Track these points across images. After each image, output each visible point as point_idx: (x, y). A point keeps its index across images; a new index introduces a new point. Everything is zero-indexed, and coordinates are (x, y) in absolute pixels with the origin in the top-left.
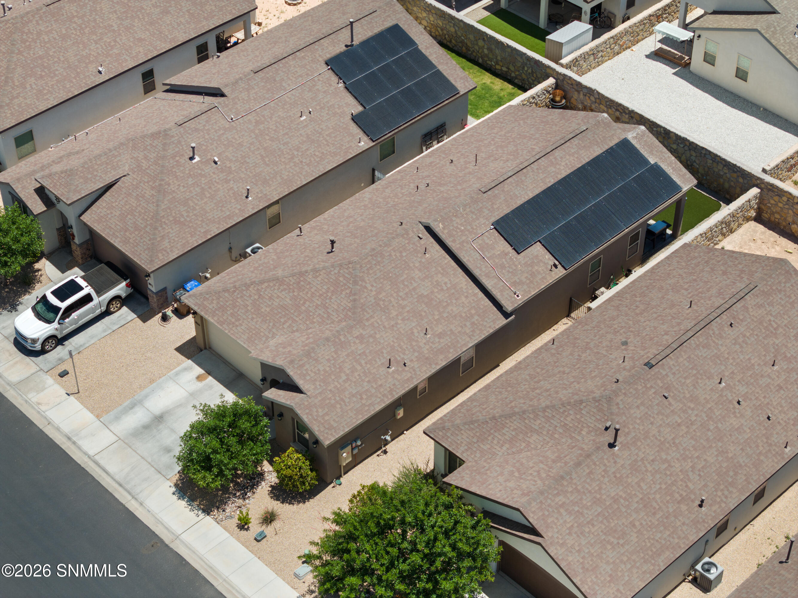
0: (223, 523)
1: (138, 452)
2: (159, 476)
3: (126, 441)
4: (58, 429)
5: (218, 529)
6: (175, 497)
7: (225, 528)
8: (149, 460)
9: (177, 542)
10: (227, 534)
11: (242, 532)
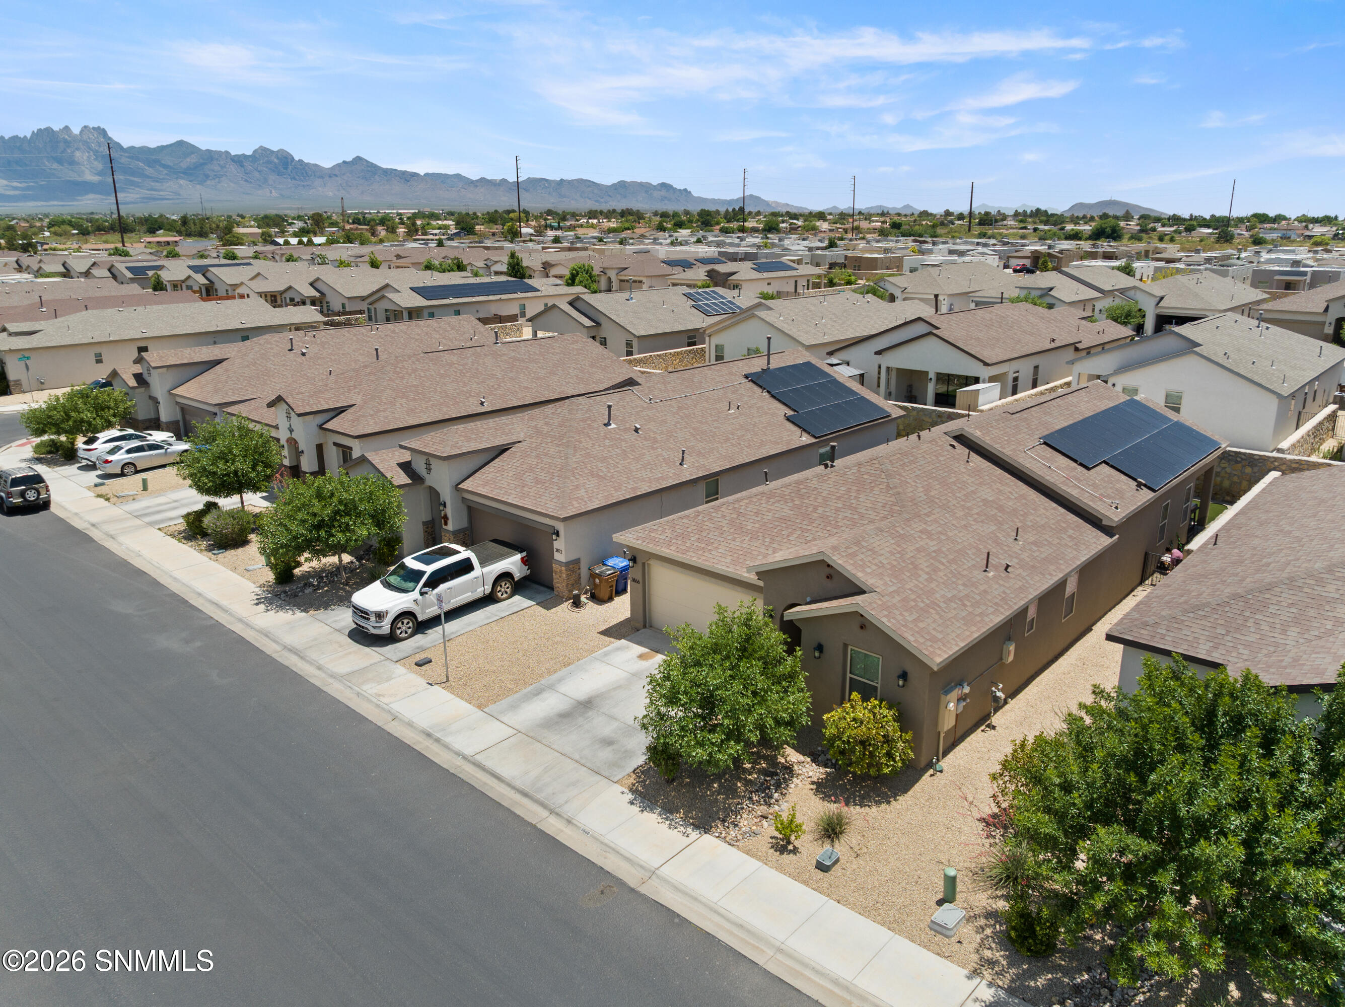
0: (740, 844)
1: (553, 747)
2: (599, 778)
3: (531, 734)
4: (410, 724)
5: (733, 855)
6: (636, 809)
7: (748, 852)
8: (577, 757)
9: (654, 882)
10: (756, 864)
11: (785, 856)
